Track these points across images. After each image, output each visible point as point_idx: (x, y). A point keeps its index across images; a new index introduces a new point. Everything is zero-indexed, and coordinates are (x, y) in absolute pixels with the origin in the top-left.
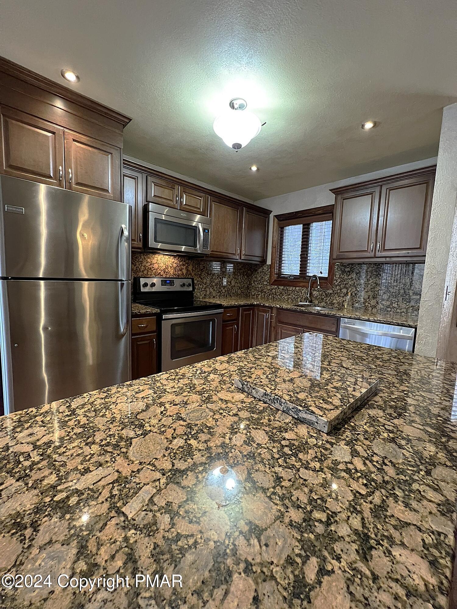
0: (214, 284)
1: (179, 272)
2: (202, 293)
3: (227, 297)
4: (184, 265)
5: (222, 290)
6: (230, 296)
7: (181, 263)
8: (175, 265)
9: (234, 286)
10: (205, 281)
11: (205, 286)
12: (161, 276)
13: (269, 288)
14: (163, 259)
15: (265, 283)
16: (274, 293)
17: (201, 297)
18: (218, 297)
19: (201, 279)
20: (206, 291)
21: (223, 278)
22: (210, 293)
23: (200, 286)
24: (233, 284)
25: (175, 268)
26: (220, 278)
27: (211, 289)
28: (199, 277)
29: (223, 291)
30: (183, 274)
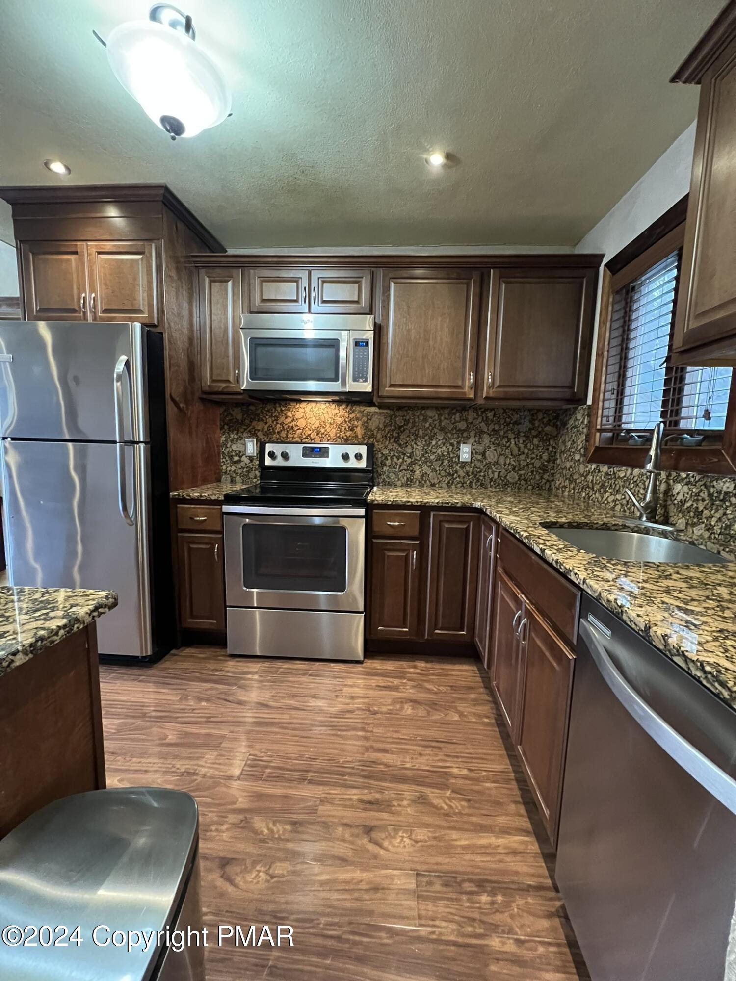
0: (432, 457)
1: (348, 433)
2: (401, 474)
3: (471, 487)
4: (357, 419)
5: (456, 472)
6: (482, 485)
7: (352, 416)
8: (339, 420)
9: (496, 463)
10: (409, 450)
11: (409, 460)
12: (312, 440)
13: (582, 469)
14: (315, 410)
15: (577, 457)
16: (590, 485)
17: (399, 483)
18: (444, 485)
19: (400, 445)
20: (413, 471)
21: (459, 443)
22: (422, 476)
23: (395, 459)
24: (491, 456)
25: (339, 427)
26: (452, 445)
27: (425, 469)
28: (395, 441)
29: (461, 473)
30: (357, 436)
